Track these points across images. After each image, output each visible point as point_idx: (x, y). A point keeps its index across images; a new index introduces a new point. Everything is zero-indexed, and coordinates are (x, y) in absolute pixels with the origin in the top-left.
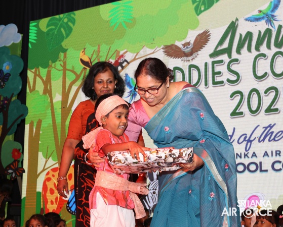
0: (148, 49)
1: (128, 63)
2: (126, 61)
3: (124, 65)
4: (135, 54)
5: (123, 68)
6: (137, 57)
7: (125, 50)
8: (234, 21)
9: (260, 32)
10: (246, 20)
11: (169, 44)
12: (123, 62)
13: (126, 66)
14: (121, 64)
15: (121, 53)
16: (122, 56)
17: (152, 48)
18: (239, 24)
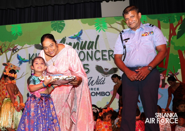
0: (28, 45)
1: (19, 50)
2: (17, 49)
3: (17, 50)
4: (22, 47)
5: (16, 52)
6: (23, 48)
7: (17, 45)
8: (64, 37)
9: (74, 43)
10: (69, 38)
11: (37, 44)
12: (16, 49)
13: (18, 51)
14: (15, 50)
15: (16, 45)
16: (16, 47)
17: (29, 45)
18: (66, 39)
